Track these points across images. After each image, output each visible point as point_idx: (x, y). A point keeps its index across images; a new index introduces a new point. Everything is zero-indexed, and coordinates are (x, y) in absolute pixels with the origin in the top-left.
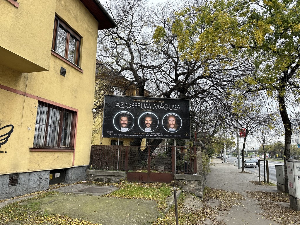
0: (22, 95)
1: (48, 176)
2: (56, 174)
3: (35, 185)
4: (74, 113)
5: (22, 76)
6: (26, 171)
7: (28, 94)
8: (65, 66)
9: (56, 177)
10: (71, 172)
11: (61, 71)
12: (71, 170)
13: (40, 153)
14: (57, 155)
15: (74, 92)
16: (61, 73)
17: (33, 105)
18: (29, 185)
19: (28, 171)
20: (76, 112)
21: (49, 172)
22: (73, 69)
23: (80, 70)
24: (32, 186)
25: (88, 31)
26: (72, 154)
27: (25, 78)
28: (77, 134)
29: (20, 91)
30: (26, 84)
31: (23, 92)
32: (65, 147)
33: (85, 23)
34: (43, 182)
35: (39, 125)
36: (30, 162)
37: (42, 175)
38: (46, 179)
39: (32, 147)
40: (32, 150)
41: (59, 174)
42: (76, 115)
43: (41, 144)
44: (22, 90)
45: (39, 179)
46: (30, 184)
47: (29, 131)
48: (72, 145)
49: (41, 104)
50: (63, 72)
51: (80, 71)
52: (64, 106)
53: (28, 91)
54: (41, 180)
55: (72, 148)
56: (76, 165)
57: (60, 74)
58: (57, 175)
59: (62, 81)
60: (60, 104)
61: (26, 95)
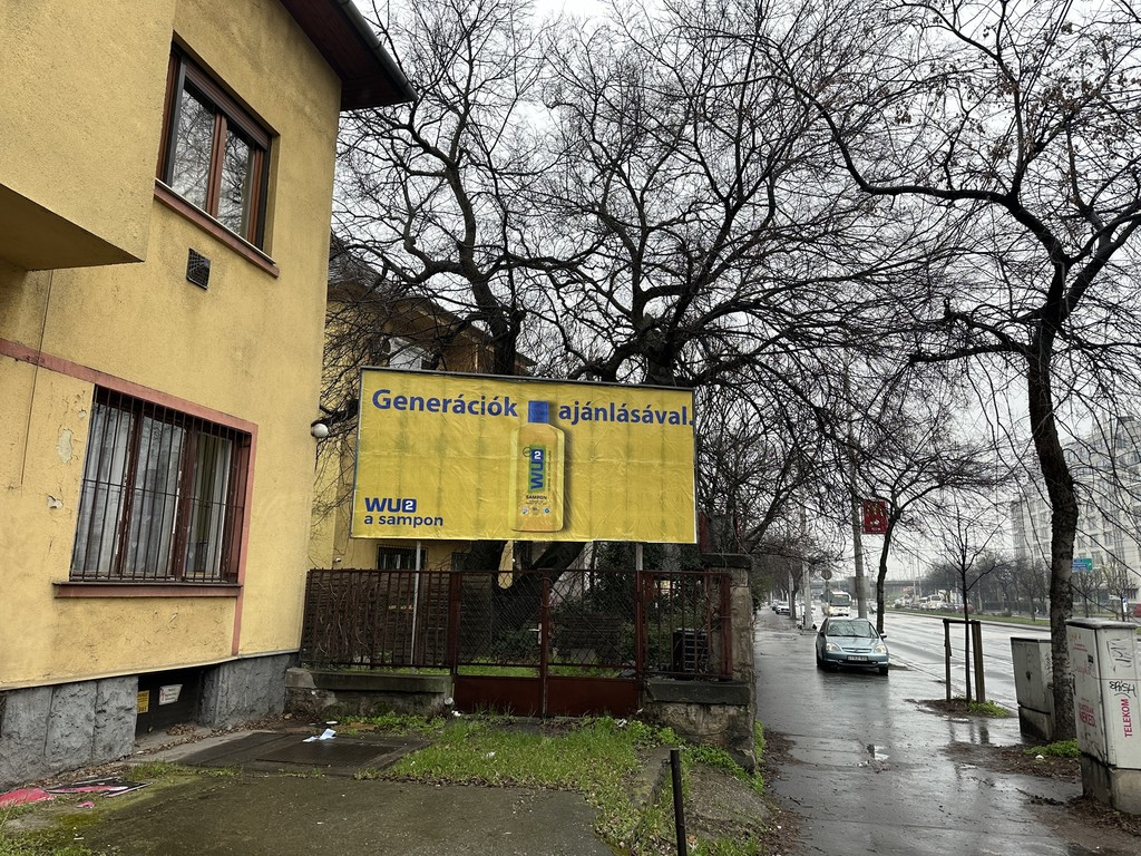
0: (27, 359)
1: (131, 701)
2: (166, 690)
3: (76, 741)
4: (240, 440)
5: (28, 281)
6: (36, 678)
7: (52, 359)
8: (207, 248)
9: (163, 701)
10: (226, 681)
11: (189, 268)
12: (225, 674)
13: (97, 605)
14: (167, 610)
15: (240, 354)
16: (188, 273)
17: (72, 404)
18: (50, 739)
19: (48, 680)
20: (248, 436)
21: (136, 681)
22: (239, 262)
23: (267, 267)
24: (65, 742)
25: (300, 111)
26: (231, 606)
27: (39, 290)
28: (252, 525)
29: (18, 345)
30: (42, 316)
31: (32, 351)
32: (204, 579)
33: (290, 80)
34: (112, 725)
35: (96, 489)
36: (57, 643)
37: (106, 695)
38: (122, 714)
39: (66, 579)
40: (63, 591)
41: (177, 688)
42: (250, 446)
43: (104, 567)
44: (26, 342)
45: (93, 715)
46: (56, 734)
47: (55, 511)
48: (233, 570)
49: (108, 399)
50: (198, 273)
51: (267, 269)
52: (199, 408)
53: (50, 347)
54: (102, 715)
55: (230, 581)
56: (248, 649)
57: (185, 281)
58: (169, 695)
59: (194, 309)
60: (184, 402)
61: (43, 361)
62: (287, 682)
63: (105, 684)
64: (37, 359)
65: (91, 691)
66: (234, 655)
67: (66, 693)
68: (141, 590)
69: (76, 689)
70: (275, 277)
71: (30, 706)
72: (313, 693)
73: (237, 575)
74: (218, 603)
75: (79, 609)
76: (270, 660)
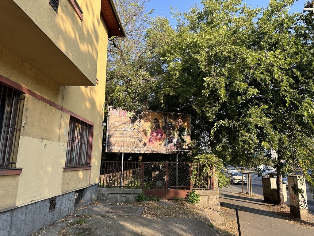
0: (60, 109)
1: (74, 198)
3: (66, 209)
5: (61, 89)
7: (64, 109)
10: (88, 192)
12: (88, 189)
13: (69, 173)
17: (66, 120)
19: (62, 193)
20: (93, 126)
21: (75, 193)
24: (64, 209)
26: (89, 171)
27: (62, 91)
28: (93, 150)
29: (59, 105)
30: (63, 98)
31: (61, 107)
34: (71, 204)
36: (63, 183)
37: (71, 197)
38: (73, 201)
39: (65, 166)
40: (64, 170)
41: (78, 194)
42: (93, 129)
45: (69, 202)
52: (86, 120)
53: (64, 106)
55: (88, 165)
56: (91, 183)
58: (76, 196)
60: (83, 119)
62: (98, 191)
63: (70, 194)
64: (62, 109)
65: (68, 196)
66: (89, 185)
67: (65, 196)
68: (76, 168)
69: (66, 195)
70: (98, 84)
71: (59, 200)
72: (105, 194)
73: (90, 163)
74: (87, 171)
75: (66, 173)
76: (95, 186)
